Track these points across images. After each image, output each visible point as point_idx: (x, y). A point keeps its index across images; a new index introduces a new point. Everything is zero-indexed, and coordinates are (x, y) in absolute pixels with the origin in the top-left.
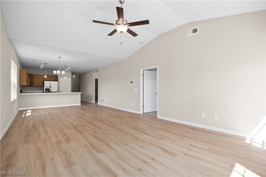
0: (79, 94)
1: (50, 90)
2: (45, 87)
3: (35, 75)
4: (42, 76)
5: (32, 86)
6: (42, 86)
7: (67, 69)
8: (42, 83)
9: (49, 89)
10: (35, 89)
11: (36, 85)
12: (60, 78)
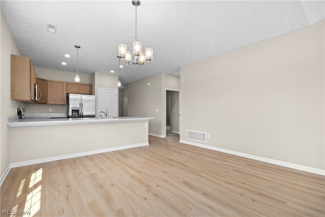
0: (145, 121)
1: (80, 112)
2: (71, 106)
3: (51, 81)
4: (65, 84)
5: (45, 104)
6: (64, 103)
7: (112, 70)
8: (65, 99)
9: (78, 111)
10: (51, 110)
11: (53, 103)
12: (98, 88)
